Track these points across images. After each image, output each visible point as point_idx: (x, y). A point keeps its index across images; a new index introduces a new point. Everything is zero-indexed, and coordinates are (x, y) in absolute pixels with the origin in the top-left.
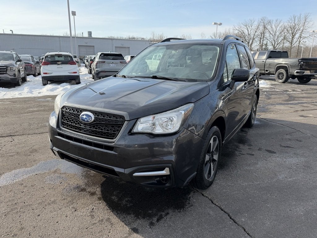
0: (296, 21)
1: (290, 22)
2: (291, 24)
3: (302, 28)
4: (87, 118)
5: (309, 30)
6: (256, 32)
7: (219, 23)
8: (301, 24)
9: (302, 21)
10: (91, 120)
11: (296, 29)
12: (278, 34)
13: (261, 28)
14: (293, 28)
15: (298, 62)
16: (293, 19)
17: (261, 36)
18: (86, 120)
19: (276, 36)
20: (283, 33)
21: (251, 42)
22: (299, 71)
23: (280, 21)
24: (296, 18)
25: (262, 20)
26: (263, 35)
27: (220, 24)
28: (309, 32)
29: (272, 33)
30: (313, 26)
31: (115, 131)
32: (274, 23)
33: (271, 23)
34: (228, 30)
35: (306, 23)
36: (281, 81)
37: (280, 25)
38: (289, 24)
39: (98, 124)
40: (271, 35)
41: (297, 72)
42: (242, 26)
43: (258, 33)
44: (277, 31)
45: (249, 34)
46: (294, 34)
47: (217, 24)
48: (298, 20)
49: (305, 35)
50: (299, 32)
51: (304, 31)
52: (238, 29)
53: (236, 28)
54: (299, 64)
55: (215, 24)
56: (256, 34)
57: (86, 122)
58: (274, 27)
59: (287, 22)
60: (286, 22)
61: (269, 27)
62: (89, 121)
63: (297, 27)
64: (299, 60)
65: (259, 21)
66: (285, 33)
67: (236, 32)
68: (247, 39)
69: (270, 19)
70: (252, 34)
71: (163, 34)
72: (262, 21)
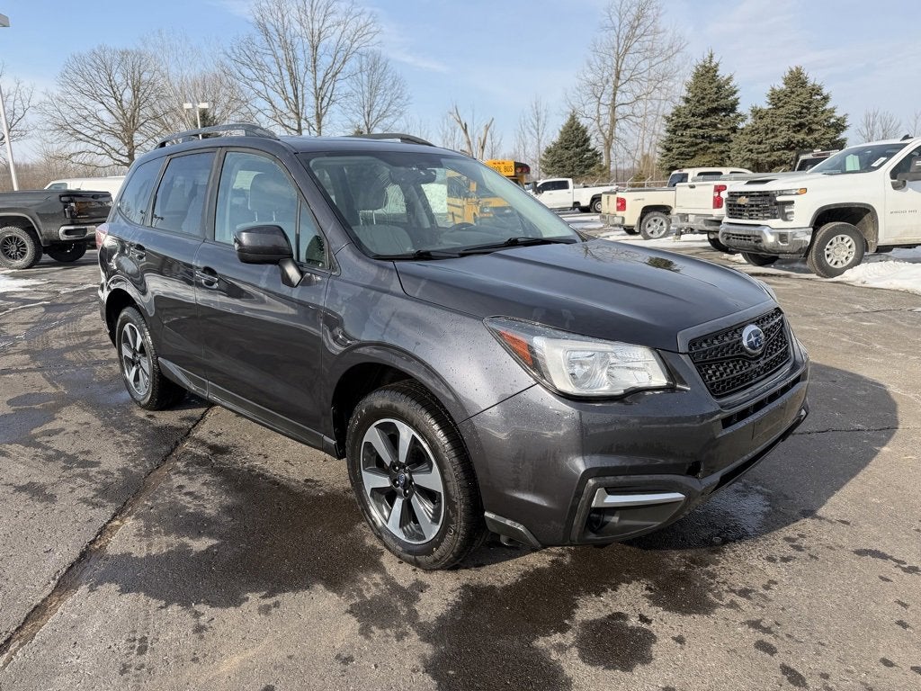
4: (758, 339)
15: (61, 205)
22: (72, 228)
36: (20, 262)
41: (67, 232)
54: (65, 207)
64: (61, 197)
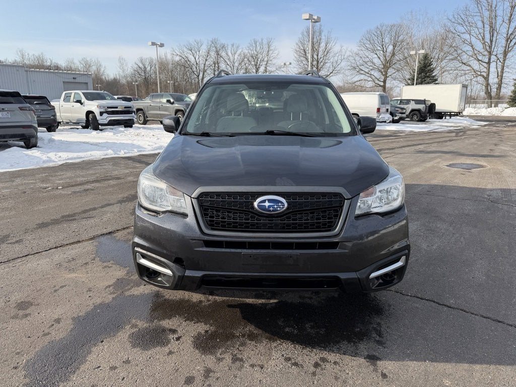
0: (258, 48)
1: (250, 49)
2: (253, 52)
3: (266, 59)
4: (274, 205)
5: (274, 61)
6: (206, 60)
7: (159, 44)
8: (264, 52)
9: (266, 49)
10: (283, 208)
11: (259, 60)
12: (236, 64)
13: (213, 54)
14: (255, 57)
16: (254, 45)
17: (215, 66)
18: (271, 209)
19: (235, 68)
20: (243, 64)
21: (201, 75)
23: (238, 47)
24: (258, 44)
25: (213, 43)
26: (217, 66)
27: (162, 45)
28: (274, 64)
29: (229, 64)
30: (279, 56)
31: (331, 218)
32: (230, 49)
33: (226, 48)
34: (163, 54)
35: (270, 52)
37: (238, 52)
38: (250, 52)
39: (295, 211)
40: (228, 66)
42: (185, 50)
43: (210, 62)
44: (235, 61)
45: (197, 64)
46: (257, 67)
47: (157, 45)
48: (260, 47)
49: (271, 69)
50: (264, 63)
51: (270, 62)
52: (179, 54)
53: (177, 52)
55: (153, 44)
56: (207, 63)
57: (273, 213)
58: (230, 54)
59: (247, 48)
60: (244, 48)
61: (223, 54)
62: (279, 209)
63: (260, 56)
65: (208, 43)
66: (247, 65)
67: (177, 58)
68: (195, 69)
69: (224, 43)
70: (201, 62)
71: (42, 54)
72: (213, 45)
